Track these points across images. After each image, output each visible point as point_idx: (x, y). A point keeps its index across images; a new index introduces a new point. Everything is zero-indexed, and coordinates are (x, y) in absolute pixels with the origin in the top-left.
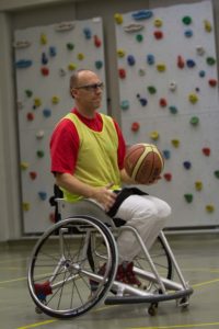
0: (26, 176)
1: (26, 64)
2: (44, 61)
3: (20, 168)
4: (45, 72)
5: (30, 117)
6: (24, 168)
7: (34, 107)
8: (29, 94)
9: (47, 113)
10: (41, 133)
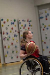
0: (43, 43)
1: (42, 18)
2: (46, 17)
3: (42, 41)
4: (47, 19)
5: (44, 30)
6: (43, 41)
7: (45, 27)
8: (43, 24)
9: (47, 29)
10: (46, 33)
